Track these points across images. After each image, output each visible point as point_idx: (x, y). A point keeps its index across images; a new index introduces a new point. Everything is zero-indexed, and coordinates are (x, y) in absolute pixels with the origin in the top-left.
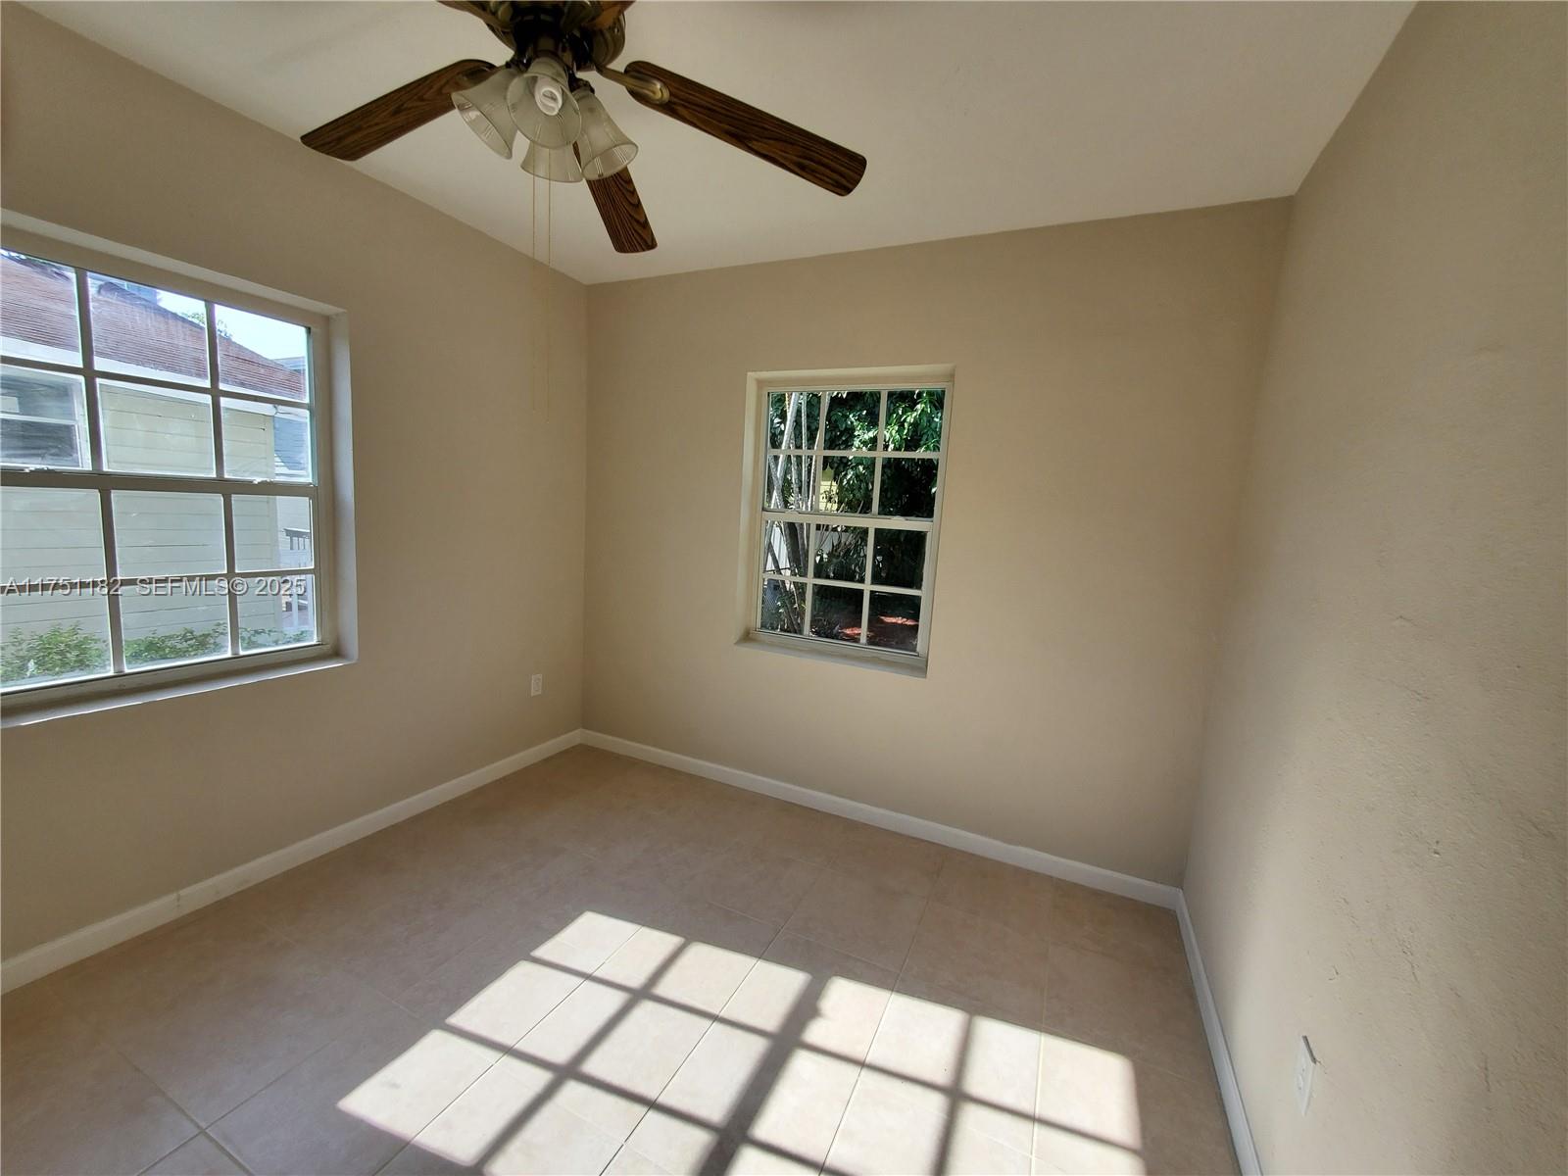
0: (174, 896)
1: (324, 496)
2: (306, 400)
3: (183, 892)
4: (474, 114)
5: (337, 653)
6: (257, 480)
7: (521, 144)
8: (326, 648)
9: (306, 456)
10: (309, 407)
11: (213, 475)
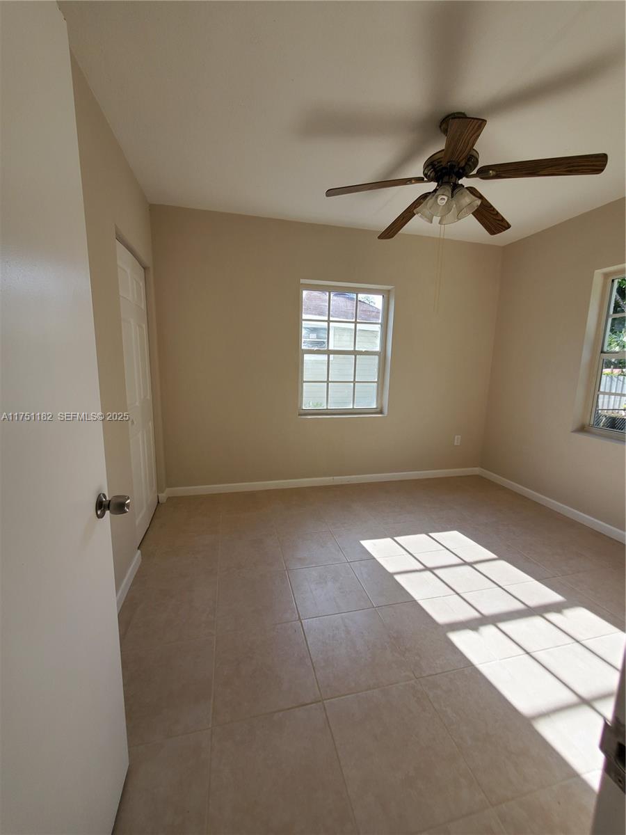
0: (332, 478)
1: (382, 355)
2: (380, 321)
3: (335, 478)
4: (420, 214)
5: (381, 412)
6: (364, 350)
7: (436, 219)
8: (378, 410)
9: (378, 341)
10: (381, 324)
11: (353, 349)
